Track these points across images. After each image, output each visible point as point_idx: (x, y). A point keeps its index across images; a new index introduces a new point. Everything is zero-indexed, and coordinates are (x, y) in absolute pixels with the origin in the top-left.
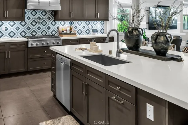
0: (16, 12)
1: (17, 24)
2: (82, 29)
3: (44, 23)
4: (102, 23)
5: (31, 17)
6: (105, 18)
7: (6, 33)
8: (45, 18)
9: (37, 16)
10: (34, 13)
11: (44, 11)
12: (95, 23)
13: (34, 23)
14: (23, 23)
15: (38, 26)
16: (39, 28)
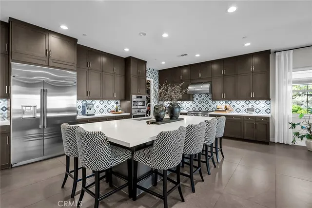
3: (207, 102)
4: (268, 102)
5: (199, 98)
8: (208, 98)
10: (200, 96)
12: (257, 102)
13: (200, 102)
14: (194, 102)
15: (203, 104)
16: (203, 106)
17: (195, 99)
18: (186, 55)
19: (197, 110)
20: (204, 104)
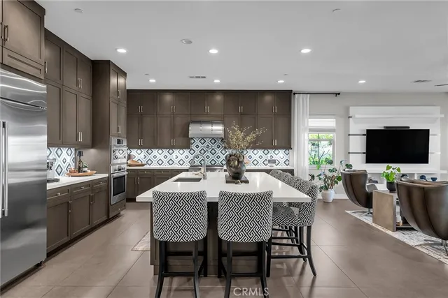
0: (181, 140)
1: (187, 151)
2: (258, 159)
3: (213, 152)
4: (287, 152)
5: (200, 145)
6: (287, 145)
7: (176, 161)
8: (215, 146)
9: (206, 145)
10: (203, 141)
11: (213, 138)
12: (277, 152)
13: (203, 152)
14: (192, 152)
15: (207, 154)
16: (208, 157)
17: (193, 147)
18: (205, 77)
19: (197, 163)
20: (209, 154)
